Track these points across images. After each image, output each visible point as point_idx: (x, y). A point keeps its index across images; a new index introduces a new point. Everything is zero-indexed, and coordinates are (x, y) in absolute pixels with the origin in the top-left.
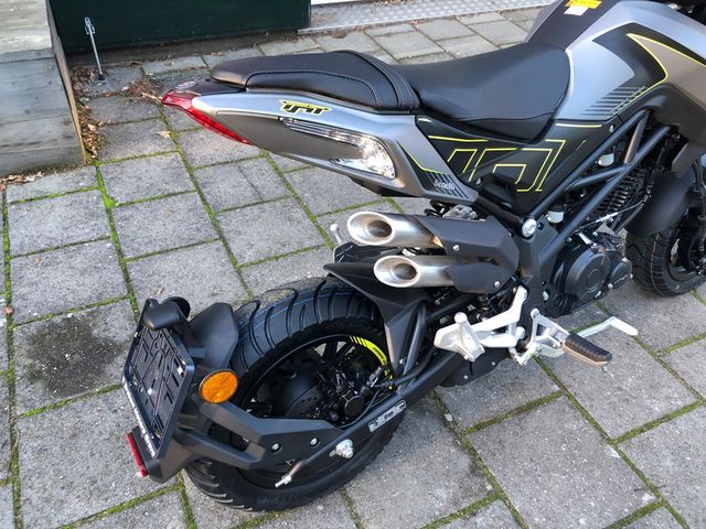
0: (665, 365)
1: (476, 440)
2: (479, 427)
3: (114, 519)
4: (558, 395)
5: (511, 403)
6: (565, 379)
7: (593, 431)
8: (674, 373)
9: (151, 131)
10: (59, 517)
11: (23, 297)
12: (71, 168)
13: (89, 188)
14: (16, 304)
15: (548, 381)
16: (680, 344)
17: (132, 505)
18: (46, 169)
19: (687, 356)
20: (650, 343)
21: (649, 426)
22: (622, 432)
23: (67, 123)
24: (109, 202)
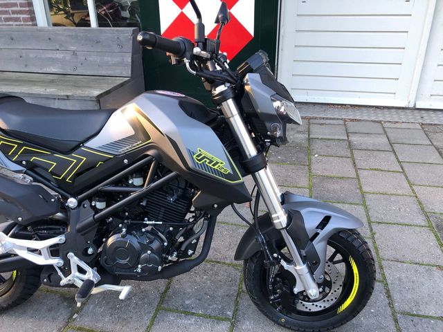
2: (79, 329)
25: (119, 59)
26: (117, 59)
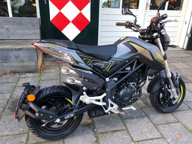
0: (156, 128)
1: (99, 136)
2: (101, 133)
3: (12, 136)
4: (125, 130)
5: (112, 129)
6: (128, 127)
7: (130, 138)
8: (158, 130)
9: (55, 68)
10: (2, 134)
11: (15, 94)
12: (36, 73)
13: (37, 77)
14: (12, 95)
15: (123, 126)
16: (163, 124)
17: (17, 135)
18: (30, 72)
19: (164, 127)
20: (155, 123)
21: (146, 140)
22: (138, 140)
23: (36, 63)
24: (40, 79)
25: (34, 32)
26: (32, 32)
